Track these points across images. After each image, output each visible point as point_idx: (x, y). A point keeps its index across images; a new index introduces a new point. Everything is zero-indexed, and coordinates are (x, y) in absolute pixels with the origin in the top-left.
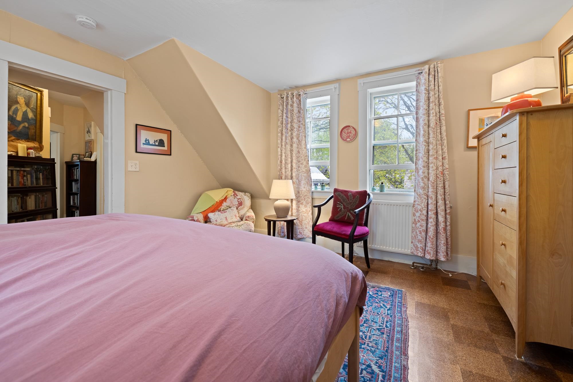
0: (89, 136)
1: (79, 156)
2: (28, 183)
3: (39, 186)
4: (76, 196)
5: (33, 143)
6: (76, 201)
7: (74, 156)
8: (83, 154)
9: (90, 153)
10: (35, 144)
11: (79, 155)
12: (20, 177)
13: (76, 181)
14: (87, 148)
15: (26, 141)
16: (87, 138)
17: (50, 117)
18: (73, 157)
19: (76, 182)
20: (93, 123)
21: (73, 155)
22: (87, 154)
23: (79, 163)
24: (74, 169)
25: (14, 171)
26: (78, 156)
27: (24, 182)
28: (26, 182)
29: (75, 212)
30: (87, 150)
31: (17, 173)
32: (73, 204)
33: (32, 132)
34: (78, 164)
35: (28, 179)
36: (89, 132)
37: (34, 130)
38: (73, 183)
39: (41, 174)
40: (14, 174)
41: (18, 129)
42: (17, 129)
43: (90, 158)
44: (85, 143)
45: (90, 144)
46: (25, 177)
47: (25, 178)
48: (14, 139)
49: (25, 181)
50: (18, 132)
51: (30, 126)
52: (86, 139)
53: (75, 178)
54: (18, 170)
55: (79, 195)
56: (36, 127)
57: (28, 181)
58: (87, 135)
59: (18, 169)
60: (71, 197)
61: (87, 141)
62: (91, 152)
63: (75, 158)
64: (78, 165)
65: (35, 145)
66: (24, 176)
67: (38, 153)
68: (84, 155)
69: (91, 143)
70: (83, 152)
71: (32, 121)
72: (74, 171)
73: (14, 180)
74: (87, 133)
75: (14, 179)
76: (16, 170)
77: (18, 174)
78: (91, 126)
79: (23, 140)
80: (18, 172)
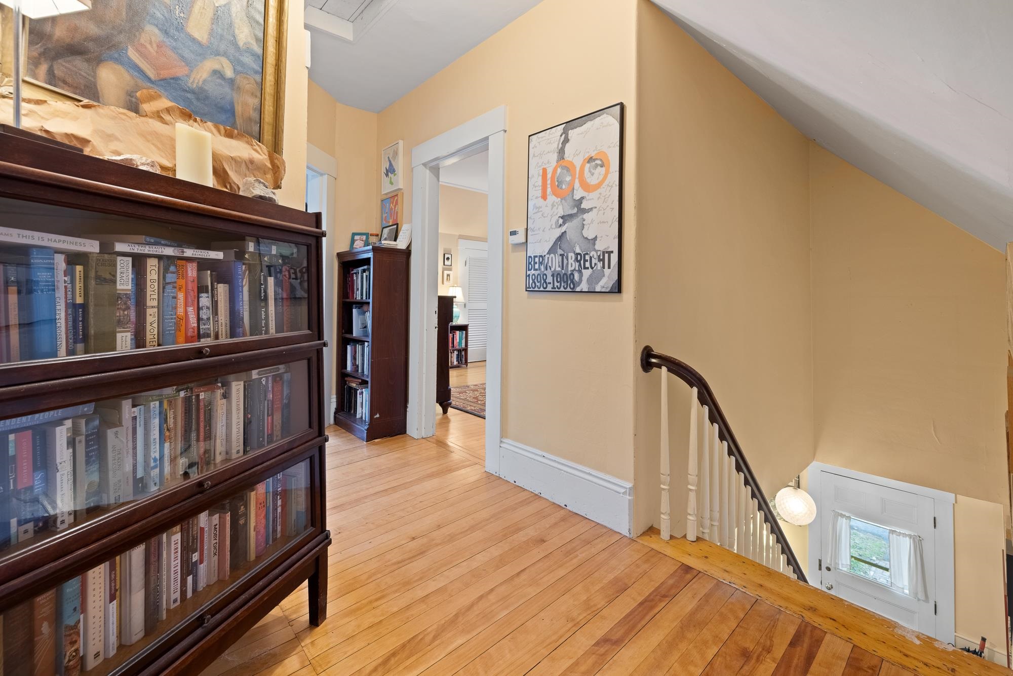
0: (391, 183)
1: (367, 238)
2: (216, 321)
3: (264, 337)
4: (359, 347)
5: (248, 143)
6: (359, 362)
7: (356, 237)
8: (374, 232)
9: (396, 226)
10: (256, 150)
11: (367, 234)
12: (181, 296)
13: (361, 304)
14: (384, 216)
15: (223, 131)
16: (387, 189)
17: (309, 66)
18: (353, 241)
19: (359, 308)
20: (401, 143)
21: (354, 234)
22: (386, 231)
23: (370, 255)
24: (356, 273)
25: (152, 264)
26: (364, 237)
27: (199, 319)
28: (208, 319)
29: (356, 390)
30: (384, 222)
31: (166, 270)
32: (352, 369)
33: (246, 104)
34: (369, 259)
35: (217, 302)
36: (390, 170)
37: (256, 101)
38: (355, 311)
39: (271, 281)
40: (149, 277)
41: (193, 76)
42: (188, 76)
43: (395, 240)
44: (379, 202)
45: (393, 203)
46: (204, 295)
47: (205, 300)
48: (168, 110)
49: (205, 317)
50: (193, 92)
51: (238, 77)
52: (383, 193)
53: (359, 298)
54: (169, 257)
55: (366, 344)
56: (261, 85)
57: (216, 314)
58: (386, 180)
59: (169, 251)
60: (349, 348)
61: (385, 197)
62: (397, 224)
63: (359, 245)
64: (367, 261)
65: (256, 156)
66: (201, 289)
67: (260, 182)
68: (377, 235)
69: (397, 200)
70: (375, 230)
71: (247, 60)
72: (355, 278)
73: (149, 311)
74: (387, 175)
75: (149, 303)
76: (160, 258)
77: (168, 280)
78: (396, 153)
79: (209, 124)
80: (172, 268)
